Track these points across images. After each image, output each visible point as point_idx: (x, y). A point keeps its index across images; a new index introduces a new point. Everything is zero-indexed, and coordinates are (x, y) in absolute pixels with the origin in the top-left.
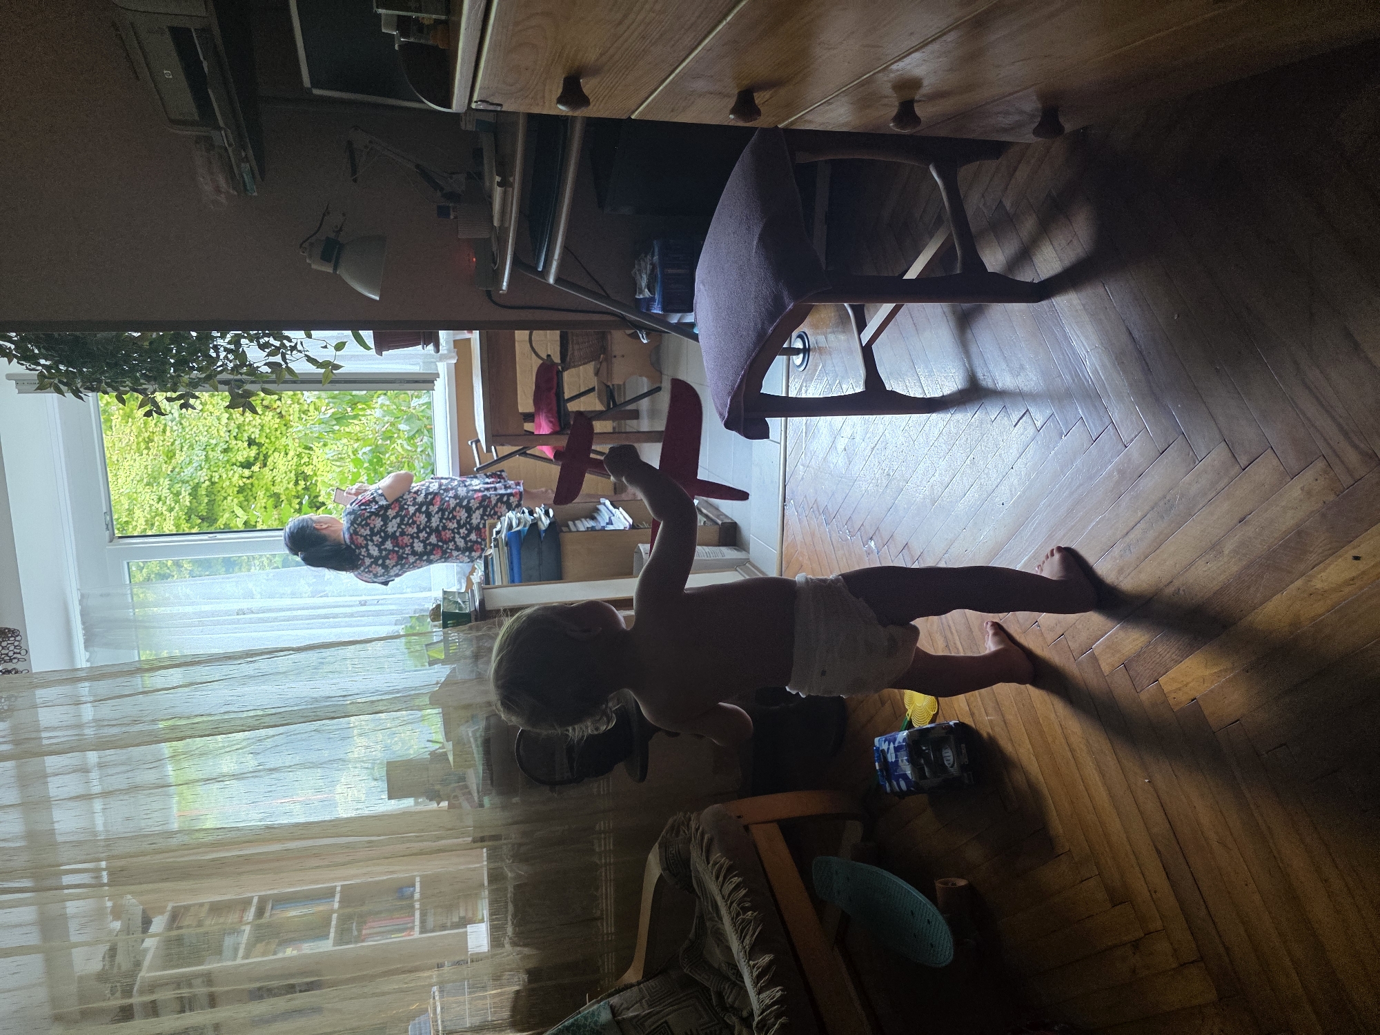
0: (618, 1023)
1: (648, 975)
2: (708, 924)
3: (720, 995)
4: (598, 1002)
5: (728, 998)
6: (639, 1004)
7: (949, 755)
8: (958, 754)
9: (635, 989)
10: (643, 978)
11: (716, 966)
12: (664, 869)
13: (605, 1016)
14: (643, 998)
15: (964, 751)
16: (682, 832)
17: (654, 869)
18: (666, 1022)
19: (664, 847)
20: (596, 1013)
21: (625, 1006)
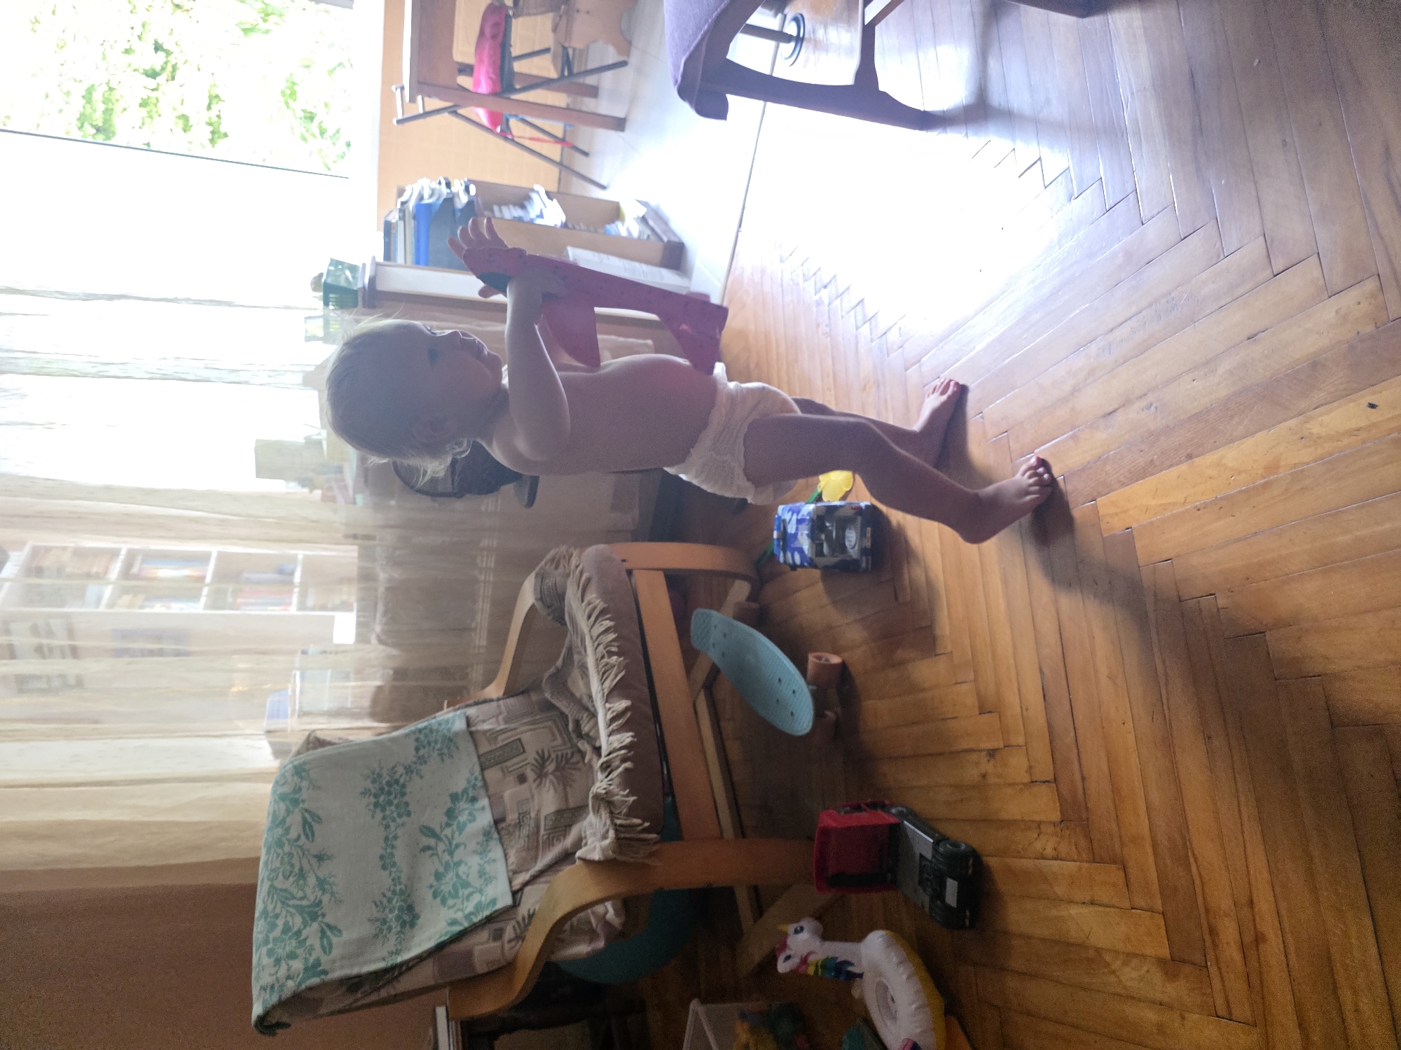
0: (471, 733)
1: (509, 693)
2: (576, 657)
3: (577, 723)
4: (456, 710)
5: (584, 726)
6: (494, 719)
7: (851, 537)
8: (862, 535)
9: (494, 704)
10: (504, 695)
11: (578, 695)
13: (460, 725)
14: (501, 714)
15: (869, 535)
16: (561, 566)
17: (527, 598)
18: (519, 740)
20: (451, 721)
21: (481, 718)
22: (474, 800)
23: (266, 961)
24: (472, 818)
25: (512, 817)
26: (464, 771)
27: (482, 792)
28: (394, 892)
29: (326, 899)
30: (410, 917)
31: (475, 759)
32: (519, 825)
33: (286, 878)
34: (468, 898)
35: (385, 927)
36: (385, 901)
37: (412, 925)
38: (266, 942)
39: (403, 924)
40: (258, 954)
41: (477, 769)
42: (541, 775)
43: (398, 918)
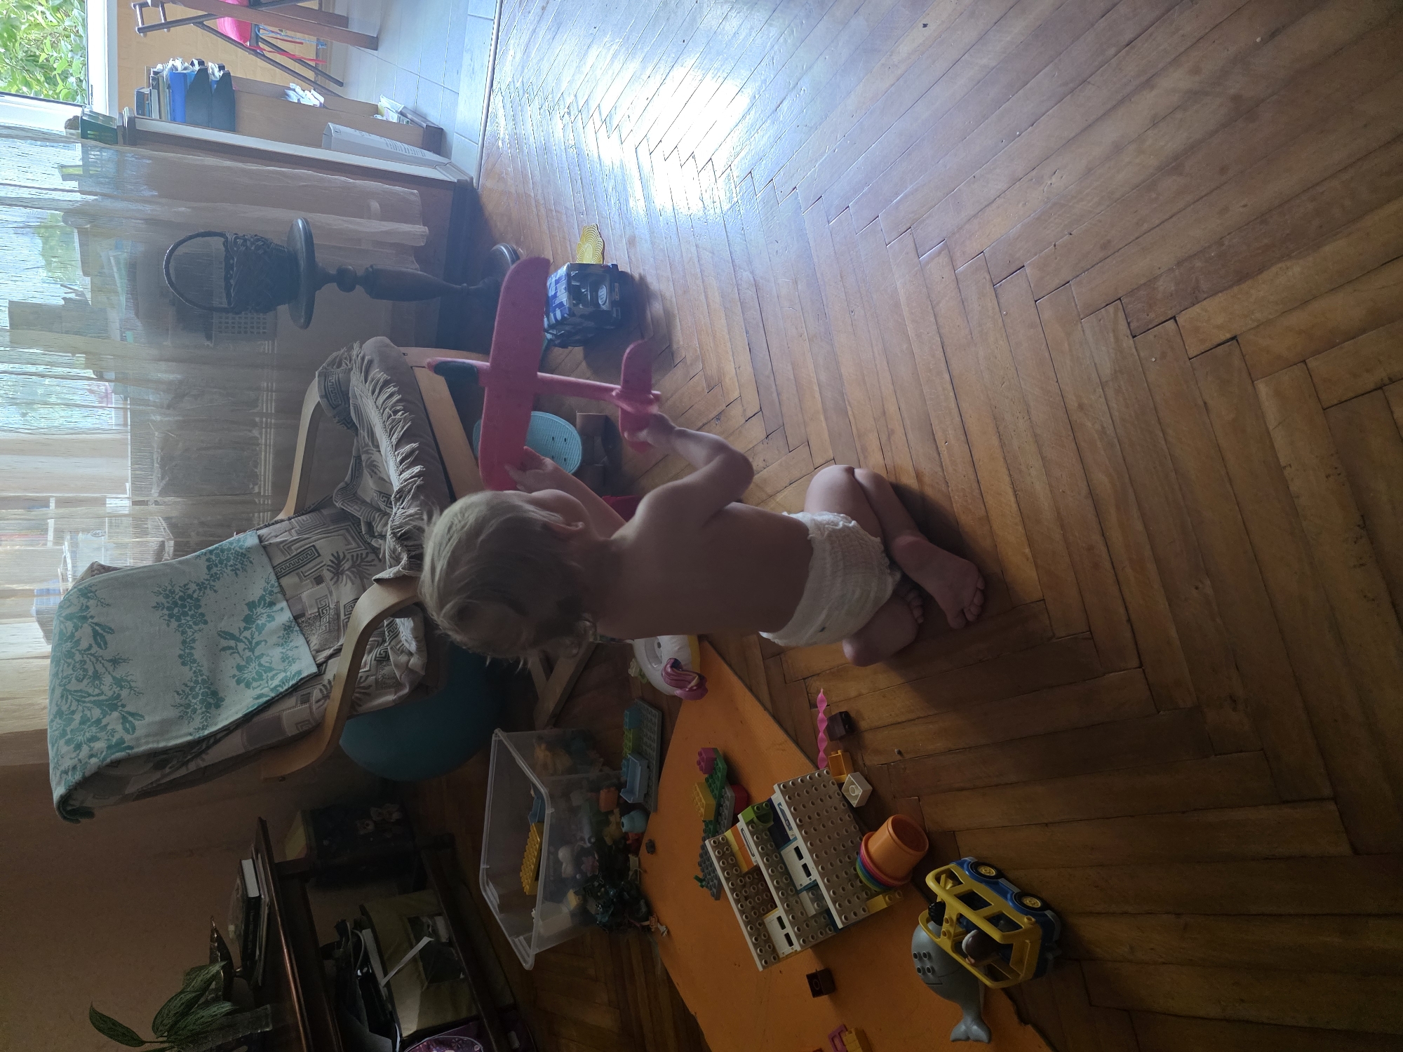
0: (265, 547)
1: (299, 511)
2: (364, 457)
3: (370, 526)
4: (246, 533)
5: (377, 527)
6: (287, 533)
7: (603, 292)
8: (611, 290)
9: (285, 523)
10: (294, 514)
11: (368, 500)
12: (321, 397)
13: (252, 543)
14: (294, 528)
15: (617, 290)
17: (313, 398)
18: (314, 546)
19: (324, 376)
20: (242, 540)
21: (273, 535)
22: (272, 604)
23: (64, 749)
24: (271, 618)
25: (311, 611)
26: (260, 581)
27: (280, 596)
28: (196, 682)
29: (124, 693)
30: (215, 700)
31: (270, 570)
32: (319, 616)
33: (80, 680)
34: (272, 678)
35: (189, 710)
36: (187, 690)
37: (218, 706)
38: (64, 733)
39: (208, 706)
40: (55, 748)
41: (273, 578)
42: (337, 572)
43: (202, 702)
